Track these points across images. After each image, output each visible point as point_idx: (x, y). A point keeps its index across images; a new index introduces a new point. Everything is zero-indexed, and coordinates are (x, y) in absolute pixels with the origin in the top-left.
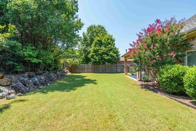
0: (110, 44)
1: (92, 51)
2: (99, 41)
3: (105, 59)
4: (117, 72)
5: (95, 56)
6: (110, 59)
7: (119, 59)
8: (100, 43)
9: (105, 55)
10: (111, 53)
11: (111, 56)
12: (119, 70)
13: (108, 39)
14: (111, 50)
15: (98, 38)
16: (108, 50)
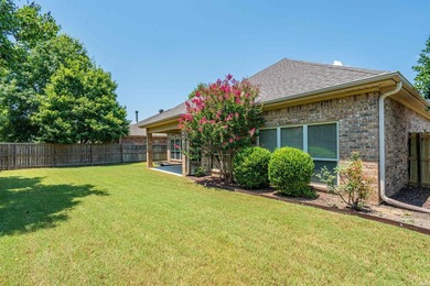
0: (105, 94)
1: (48, 105)
2: (70, 78)
3: (90, 130)
4: (122, 162)
5: (59, 121)
6: (106, 130)
7: (126, 132)
8: (75, 86)
9: (94, 121)
10: (110, 116)
11: (109, 123)
12: (126, 157)
13: (100, 80)
14: (109, 108)
15: (68, 71)
16: (102, 108)
